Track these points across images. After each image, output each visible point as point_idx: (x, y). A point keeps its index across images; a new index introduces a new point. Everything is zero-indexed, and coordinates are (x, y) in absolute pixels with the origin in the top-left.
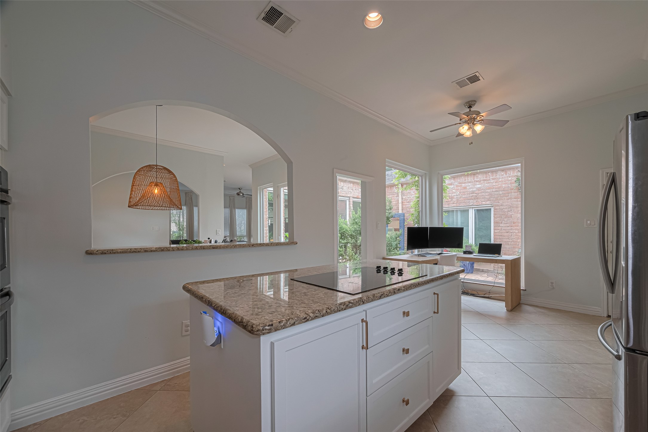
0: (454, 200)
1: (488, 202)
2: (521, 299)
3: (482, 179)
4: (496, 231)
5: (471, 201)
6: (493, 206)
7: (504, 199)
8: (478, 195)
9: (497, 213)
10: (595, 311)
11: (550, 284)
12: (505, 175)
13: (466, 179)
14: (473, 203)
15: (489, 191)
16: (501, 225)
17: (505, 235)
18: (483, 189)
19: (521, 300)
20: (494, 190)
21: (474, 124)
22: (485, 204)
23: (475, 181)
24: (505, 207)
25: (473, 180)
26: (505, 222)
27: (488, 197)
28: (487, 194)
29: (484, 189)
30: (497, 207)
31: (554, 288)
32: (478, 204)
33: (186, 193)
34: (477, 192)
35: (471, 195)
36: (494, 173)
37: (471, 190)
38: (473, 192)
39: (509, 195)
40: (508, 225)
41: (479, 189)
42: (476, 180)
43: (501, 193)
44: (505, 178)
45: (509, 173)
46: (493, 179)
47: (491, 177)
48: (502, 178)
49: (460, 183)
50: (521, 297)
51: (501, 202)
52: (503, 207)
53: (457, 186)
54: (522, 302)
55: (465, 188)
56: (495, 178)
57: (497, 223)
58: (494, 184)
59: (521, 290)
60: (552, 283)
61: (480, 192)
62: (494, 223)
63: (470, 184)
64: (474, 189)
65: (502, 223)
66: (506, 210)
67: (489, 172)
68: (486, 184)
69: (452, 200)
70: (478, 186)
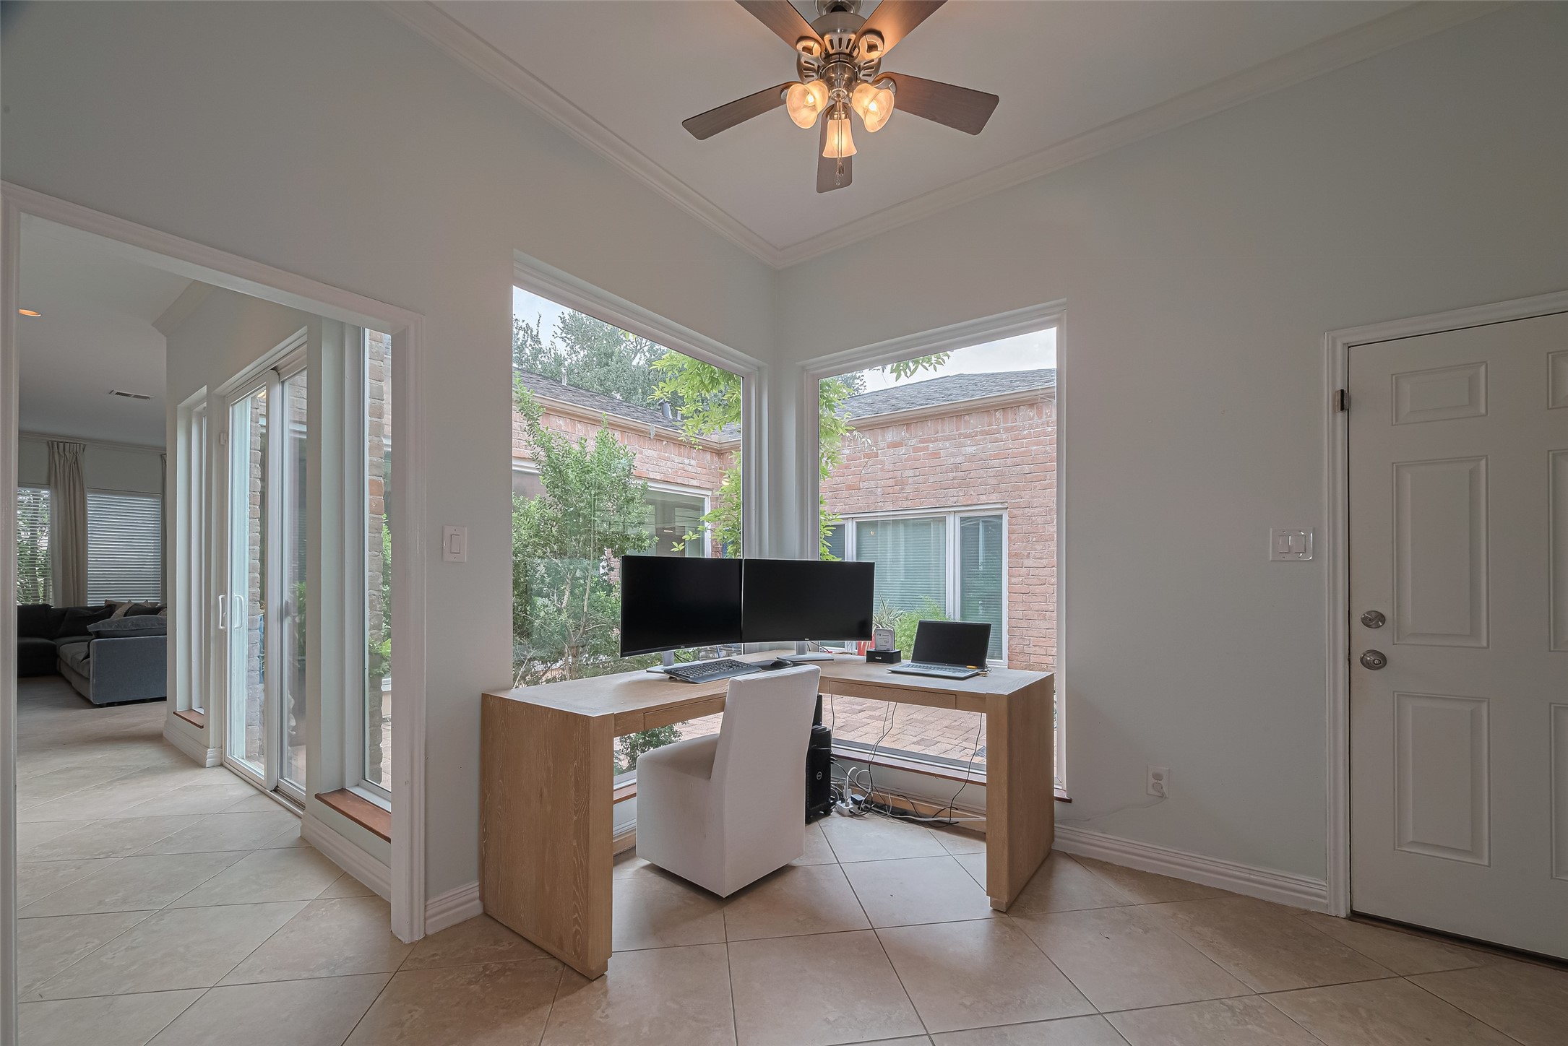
0: (908, 489)
1: (994, 498)
2: (1056, 833)
3: (979, 430)
4: (1014, 580)
5: (952, 492)
6: (1007, 508)
7: (1035, 487)
8: (970, 476)
9: (1016, 527)
10: (1307, 893)
11: (1152, 781)
12: (1036, 418)
13: (939, 428)
14: (955, 499)
15: (996, 463)
16: (1027, 562)
17: (1037, 591)
18: (982, 459)
19: (1056, 839)
20: (1009, 461)
21: (851, 84)
22: (987, 502)
23: (961, 434)
24: (1036, 511)
25: (955, 433)
26: (1038, 555)
27: (994, 481)
28: (991, 472)
29: (984, 457)
30: (1015, 512)
31: (1163, 796)
32: (969, 502)
33: (51, 445)
34: (966, 466)
35: (951, 475)
36: (1010, 411)
37: (952, 460)
38: (956, 467)
39: (1048, 477)
40: (1044, 562)
41: (971, 459)
42: (962, 431)
43: (1027, 469)
44: (1037, 426)
45: (1046, 414)
46: (1007, 430)
47: (1002, 425)
48: (1031, 427)
49: (922, 441)
50: (1053, 826)
51: (1026, 495)
52: (1032, 510)
53: (916, 450)
54: (1059, 845)
55: (936, 455)
56: (1013, 427)
57: (1016, 555)
58: (1010, 444)
59: (1056, 803)
60: (1158, 777)
61: (974, 466)
62: (1010, 556)
63: (947, 443)
64: (959, 459)
65: (1028, 556)
66: (1040, 520)
67: (996, 410)
68: (990, 445)
69: (903, 489)
70: (970, 450)
